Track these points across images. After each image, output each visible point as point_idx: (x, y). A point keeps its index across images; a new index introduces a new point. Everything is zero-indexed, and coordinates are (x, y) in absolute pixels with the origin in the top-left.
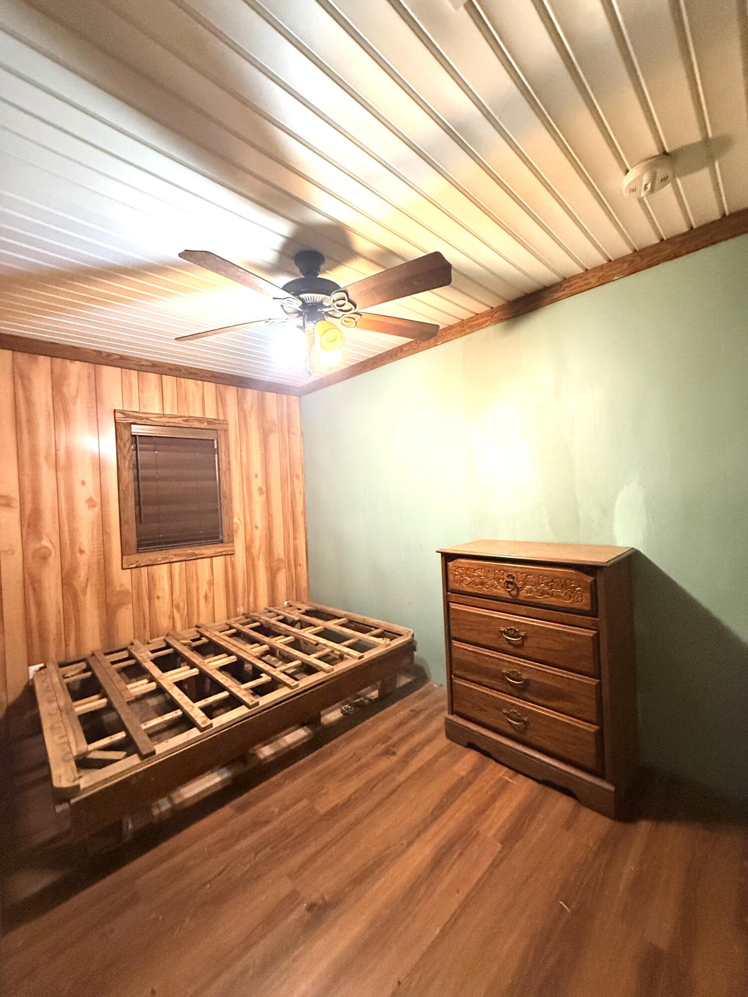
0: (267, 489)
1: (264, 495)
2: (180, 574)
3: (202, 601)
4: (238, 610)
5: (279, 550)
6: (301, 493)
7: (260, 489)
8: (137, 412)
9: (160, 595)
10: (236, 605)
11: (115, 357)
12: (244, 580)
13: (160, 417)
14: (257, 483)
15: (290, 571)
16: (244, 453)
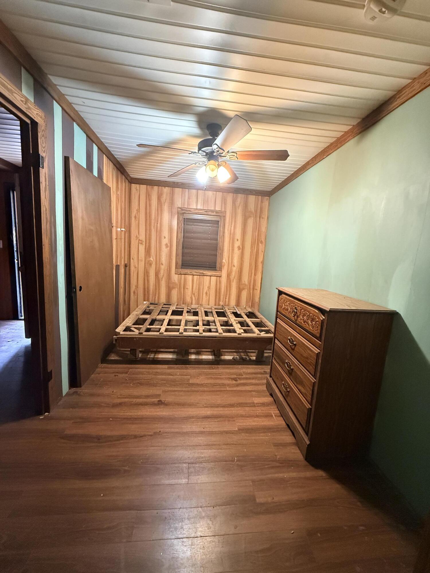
0: (242, 247)
1: (241, 251)
2: (197, 280)
3: (204, 295)
4: (220, 303)
5: (245, 279)
6: (262, 251)
7: (239, 247)
8: (186, 208)
9: (188, 288)
10: (219, 300)
11: (180, 184)
12: (224, 290)
13: (195, 210)
14: (237, 244)
15: (250, 291)
16: (232, 228)
